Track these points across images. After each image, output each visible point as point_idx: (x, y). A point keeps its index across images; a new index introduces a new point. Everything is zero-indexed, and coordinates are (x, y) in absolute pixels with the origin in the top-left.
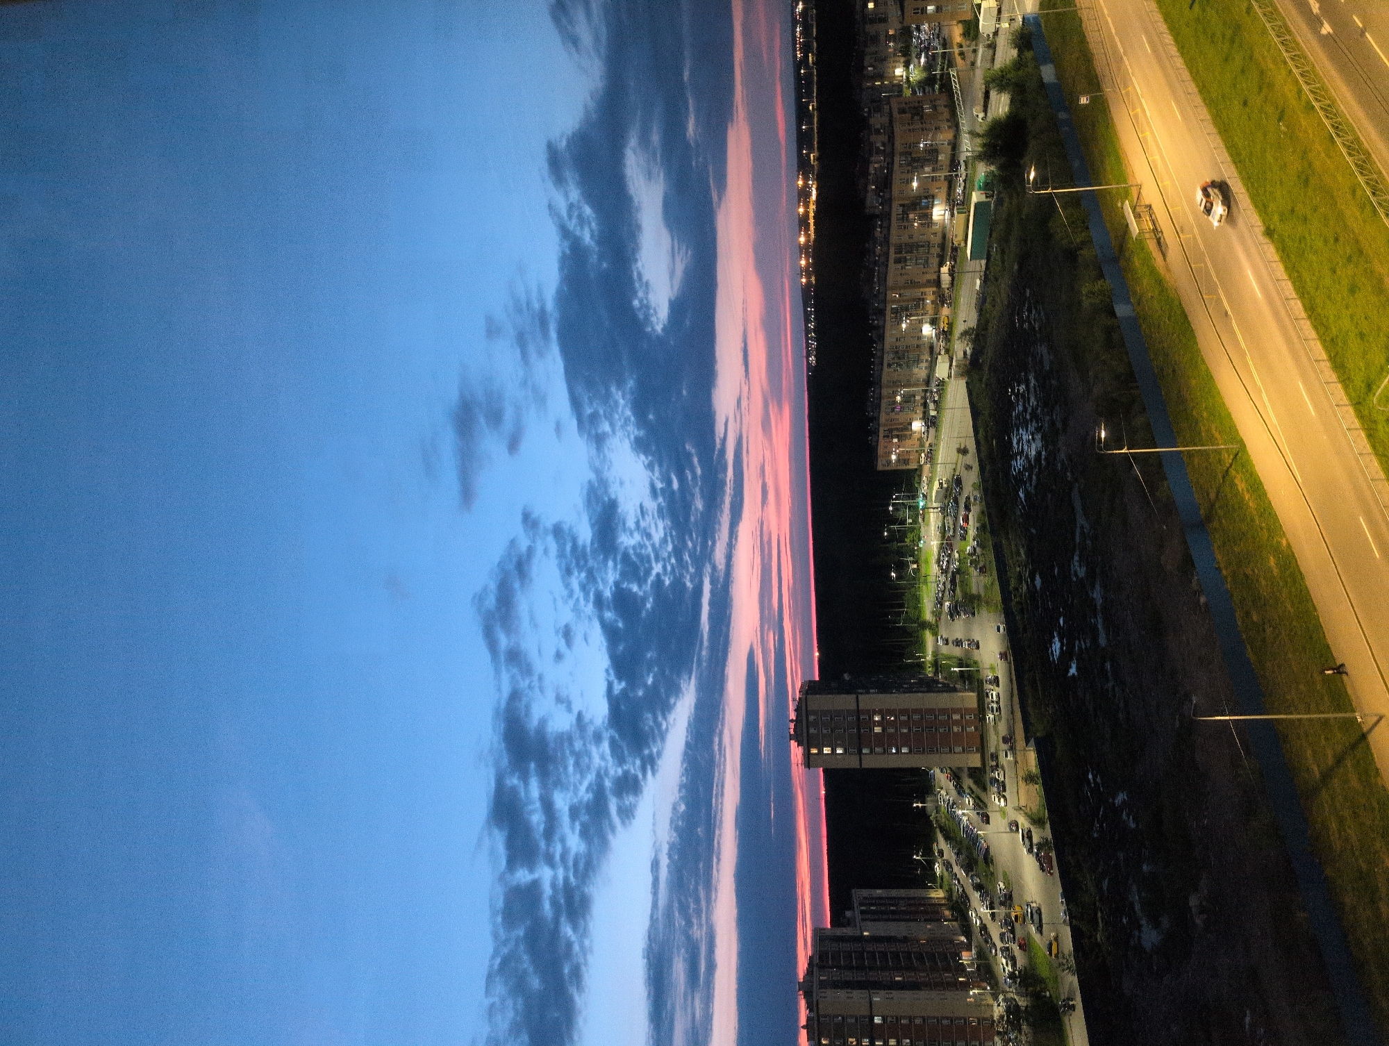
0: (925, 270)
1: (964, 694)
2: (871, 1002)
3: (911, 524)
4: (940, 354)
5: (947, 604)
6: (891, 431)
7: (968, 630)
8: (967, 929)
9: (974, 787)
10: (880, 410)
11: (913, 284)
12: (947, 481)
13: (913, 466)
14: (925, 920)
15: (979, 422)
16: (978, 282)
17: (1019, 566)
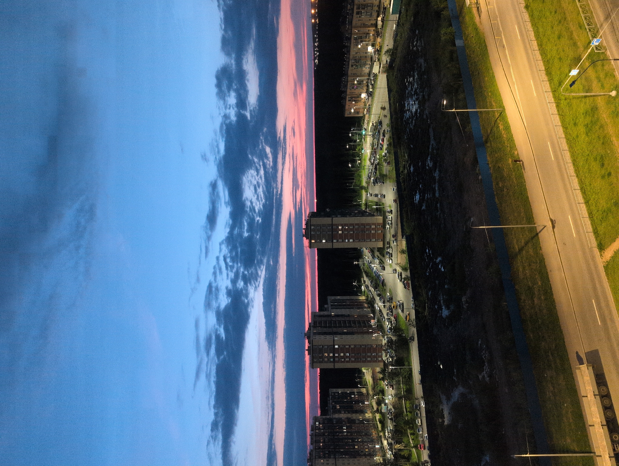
0: (370, 18)
1: (377, 217)
2: (334, 340)
3: (359, 142)
4: (375, 61)
5: (372, 178)
6: (352, 98)
7: (381, 190)
8: (374, 311)
9: (379, 255)
10: (347, 87)
11: (365, 26)
12: (376, 122)
13: (361, 115)
14: (357, 308)
15: (391, 95)
16: (395, 26)
17: (404, 162)
